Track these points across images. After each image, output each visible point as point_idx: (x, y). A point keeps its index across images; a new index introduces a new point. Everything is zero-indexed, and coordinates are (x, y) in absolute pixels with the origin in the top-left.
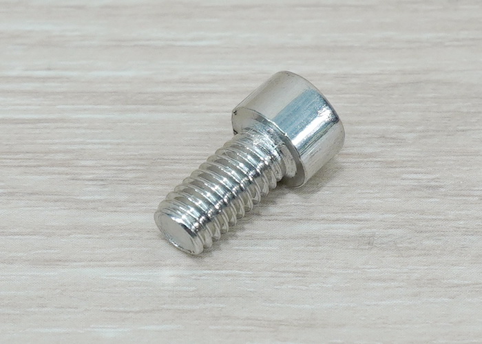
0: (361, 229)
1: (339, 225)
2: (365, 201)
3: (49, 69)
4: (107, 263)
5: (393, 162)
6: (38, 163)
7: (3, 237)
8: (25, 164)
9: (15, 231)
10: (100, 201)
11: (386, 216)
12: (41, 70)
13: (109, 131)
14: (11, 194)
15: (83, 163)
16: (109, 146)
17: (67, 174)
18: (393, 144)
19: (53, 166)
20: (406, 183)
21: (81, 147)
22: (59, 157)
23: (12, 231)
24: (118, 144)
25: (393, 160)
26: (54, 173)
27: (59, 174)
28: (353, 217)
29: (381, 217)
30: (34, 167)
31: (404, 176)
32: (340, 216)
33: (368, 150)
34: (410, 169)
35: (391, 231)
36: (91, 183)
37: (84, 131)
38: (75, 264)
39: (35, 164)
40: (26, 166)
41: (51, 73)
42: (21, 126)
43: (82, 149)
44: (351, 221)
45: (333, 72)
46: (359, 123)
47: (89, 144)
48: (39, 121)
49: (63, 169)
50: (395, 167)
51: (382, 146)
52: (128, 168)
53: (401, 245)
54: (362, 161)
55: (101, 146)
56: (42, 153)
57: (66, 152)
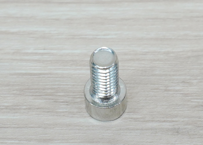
0: (174, 125)
1: (165, 124)
2: (176, 112)
3: (44, 49)
4: (69, 141)
5: (188, 94)
6: (41, 94)
7: (27, 129)
8: (35, 95)
9: (31, 126)
10: (66, 112)
11: (185, 119)
12: (41, 49)
13: (69, 79)
14: (30, 109)
15: (59, 94)
16: (70, 86)
17: (52, 99)
18: (187, 85)
19: (46, 95)
20: (194, 103)
21: (58, 86)
22: (49, 91)
23: (30, 126)
24: (73, 85)
25: (188, 93)
26: (47, 99)
27: (49, 99)
28: (171, 120)
29: (182, 120)
30: (39, 96)
31: (192, 100)
32: (165, 119)
33: (178, 88)
34: (195, 97)
35: (186, 127)
36: (62, 103)
37: (59, 79)
38: (56, 141)
39: (39, 94)
40: (36, 96)
41: (46, 51)
42: (33, 76)
43: (58, 87)
44: (170, 122)
45: (163, 51)
46: (174, 75)
47: (61, 85)
48: (40, 74)
49: (50, 97)
50: (189, 96)
51: (183, 86)
52: (78, 96)
53: (190, 133)
54: (174, 94)
55: (66, 86)
56: (42, 89)
57: (52, 89)
